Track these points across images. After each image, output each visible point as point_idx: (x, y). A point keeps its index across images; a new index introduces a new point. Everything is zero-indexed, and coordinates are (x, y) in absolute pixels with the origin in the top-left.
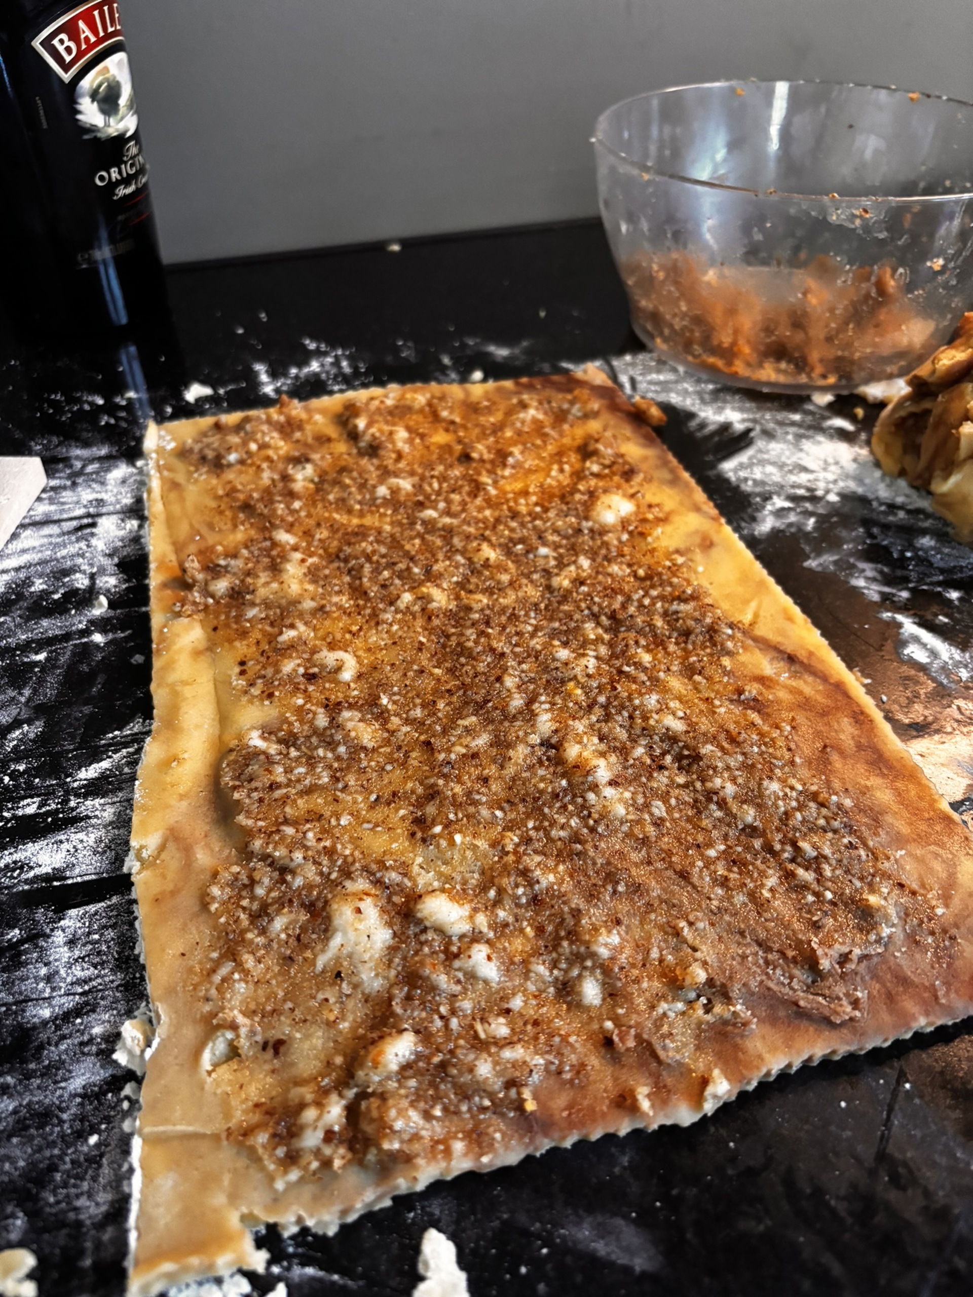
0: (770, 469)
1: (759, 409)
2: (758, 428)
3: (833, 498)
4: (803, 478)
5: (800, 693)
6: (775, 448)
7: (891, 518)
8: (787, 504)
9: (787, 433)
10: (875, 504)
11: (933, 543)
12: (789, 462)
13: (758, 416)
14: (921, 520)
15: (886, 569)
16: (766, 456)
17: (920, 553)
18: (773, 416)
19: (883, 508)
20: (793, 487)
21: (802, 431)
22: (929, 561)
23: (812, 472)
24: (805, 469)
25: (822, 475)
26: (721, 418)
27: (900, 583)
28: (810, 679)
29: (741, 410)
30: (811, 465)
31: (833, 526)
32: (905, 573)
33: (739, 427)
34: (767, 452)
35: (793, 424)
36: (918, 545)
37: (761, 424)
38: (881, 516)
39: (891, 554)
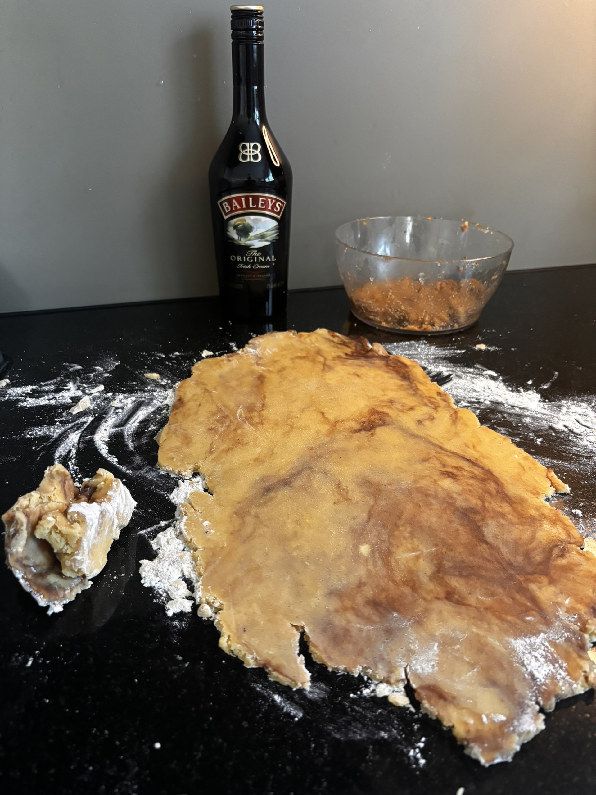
0: (459, 390)
1: (454, 366)
2: (454, 374)
3: (487, 402)
4: (475, 395)
5: (474, 473)
6: (461, 383)
7: (513, 411)
8: (467, 404)
9: (467, 376)
10: (506, 405)
11: (530, 421)
12: (468, 388)
13: (454, 369)
14: (525, 411)
15: (510, 430)
16: (458, 385)
17: (525, 424)
18: (460, 369)
19: (509, 407)
20: (470, 398)
21: (474, 376)
22: (528, 427)
23: (478, 392)
24: (475, 391)
25: (482, 393)
26: (438, 370)
27: (516, 436)
28: (477, 468)
29: (446, 367)
30: (478, 390)
31: (487, 413)
32: (518, 432)
33: (446, 374)
34: (459, 384)
35: (470, 373)
36: (524, 421)
37: (455, 372)
38: (508, 410)
39: (512, 424)
